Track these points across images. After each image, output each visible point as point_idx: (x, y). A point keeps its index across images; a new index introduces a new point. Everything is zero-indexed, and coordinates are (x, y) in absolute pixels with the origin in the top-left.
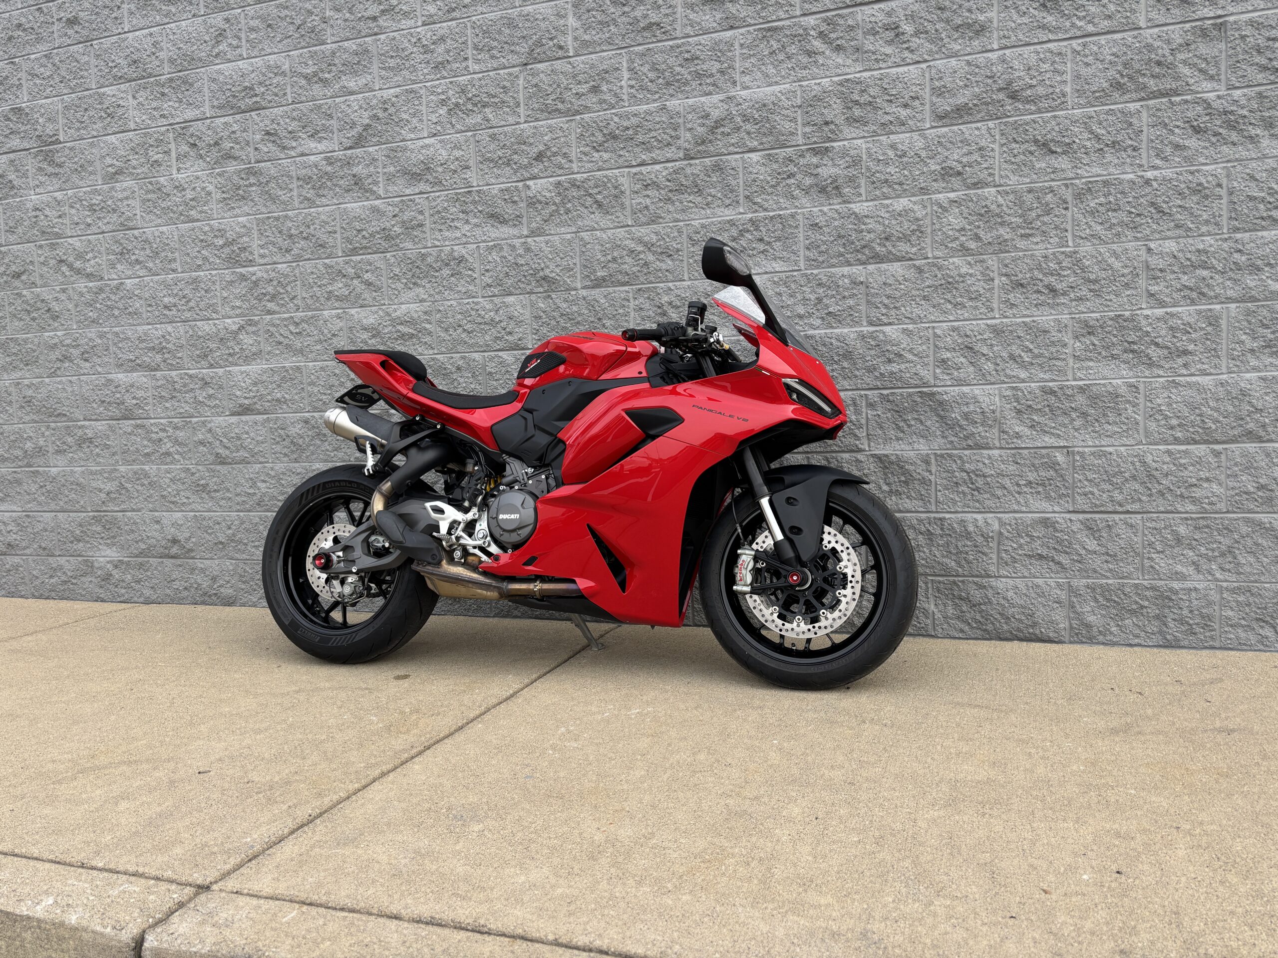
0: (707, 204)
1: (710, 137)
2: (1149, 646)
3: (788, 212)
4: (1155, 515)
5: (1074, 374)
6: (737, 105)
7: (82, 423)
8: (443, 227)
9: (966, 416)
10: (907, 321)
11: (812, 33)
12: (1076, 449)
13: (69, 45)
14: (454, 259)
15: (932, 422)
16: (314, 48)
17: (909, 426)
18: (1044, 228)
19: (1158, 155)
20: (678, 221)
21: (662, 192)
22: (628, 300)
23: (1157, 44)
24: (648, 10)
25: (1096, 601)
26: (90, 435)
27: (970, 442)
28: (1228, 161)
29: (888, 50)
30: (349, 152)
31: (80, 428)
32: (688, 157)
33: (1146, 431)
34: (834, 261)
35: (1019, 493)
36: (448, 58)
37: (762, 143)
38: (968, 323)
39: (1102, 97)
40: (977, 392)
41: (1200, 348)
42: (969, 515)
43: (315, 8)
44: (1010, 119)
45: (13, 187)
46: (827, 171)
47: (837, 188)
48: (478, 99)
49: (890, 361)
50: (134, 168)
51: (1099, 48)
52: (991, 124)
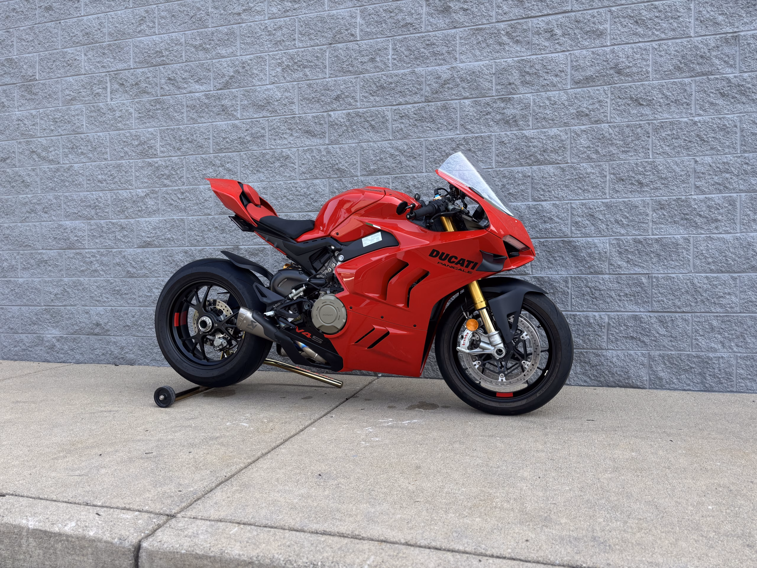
0: (438, 129)
1: (441, 90)
2: (695, 391)
3: (486, 134)
4: (699, 314)
5: (652, 231)
6: (457, 72)
7: (41, 251)
8: (276, 138)
9: (590, 255)
10: (555, 199)
11: (502, 32)
12: (654, 275)
13: (45, 22)
14: (283, 157)
15: (569, 258)
16: (201, 30)
17: (556, 260)
18: (636, 148)
19: (701, 108)
20: (420, 137)
21: (411, 121)
22: (389, 184)
23: (700, 46)
24: (406, 15)
25: (665, 364)
26: (46, 259)
27: (592, 270)
28: (740, 113)
29: (547, 44)
30: (220, 91)
31: (39, 254)
32: (427, 101)
33: (694, 266)
34: (513, 163)
35: (620, 300)
36: (283, 39)
37: (472, 94)
38: (591, 201)
39: (669, 74)
40: (596, 241)
41: (725, 218)
42: (590, 313)
43: (202, 6)
44: (617, 85)
45: (4, 107)
46: (510, 111)
47: (515, 121)
48: (301, 63)
49: (545, 222)
50: (84, 97)
51: (668, 47)
52: (606, 88)
